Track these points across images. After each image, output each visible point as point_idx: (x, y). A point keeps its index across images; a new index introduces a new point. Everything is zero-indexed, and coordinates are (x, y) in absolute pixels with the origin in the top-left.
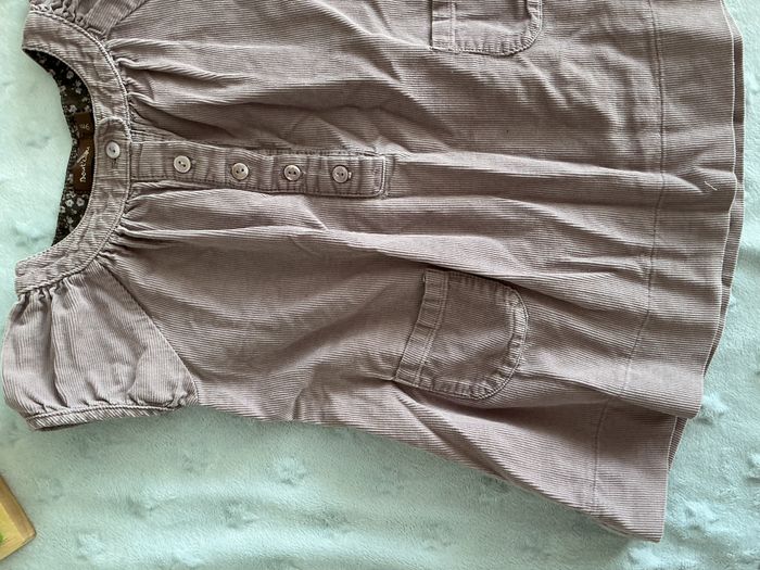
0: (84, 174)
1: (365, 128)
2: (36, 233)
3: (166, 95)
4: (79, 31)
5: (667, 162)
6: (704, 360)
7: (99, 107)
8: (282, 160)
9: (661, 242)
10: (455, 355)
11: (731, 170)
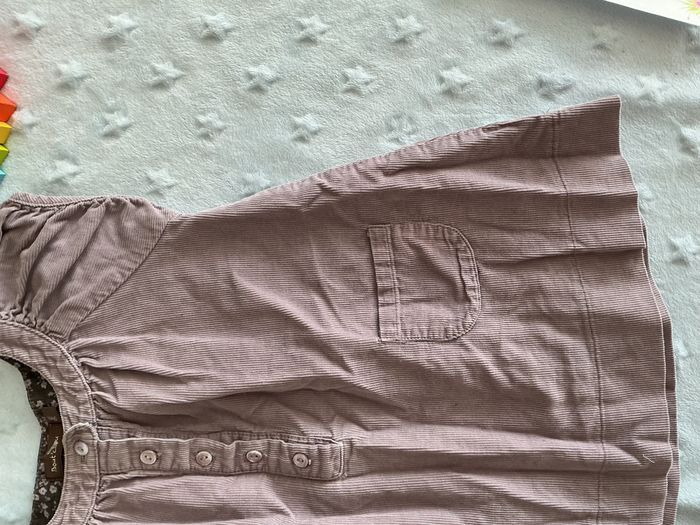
0: (55, 465)
1: (322, 412)
2: (12, 516)
3: (131, 395)
4: (41, 337)
5: (606, 434)
7: (66, 407)
8: (244, 446)
9: (606, 507)
11: (666, 441)
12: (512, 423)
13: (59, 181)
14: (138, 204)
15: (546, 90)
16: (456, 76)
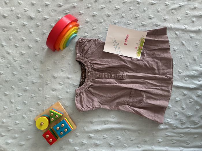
0: (84, 77)
1: (123, 70)
2: (76, 85)
3: (96, 66)
4: (84, 58)
5: (163, 74)
6: (168, 100)
7: (86, 68)
8: (111, 75)
10: (136, 100)
11: (171, 75)
12: (149, 73)
13: (86, 36)
14: (98, 40)
15: (157, 25)
16: (144, 23)
